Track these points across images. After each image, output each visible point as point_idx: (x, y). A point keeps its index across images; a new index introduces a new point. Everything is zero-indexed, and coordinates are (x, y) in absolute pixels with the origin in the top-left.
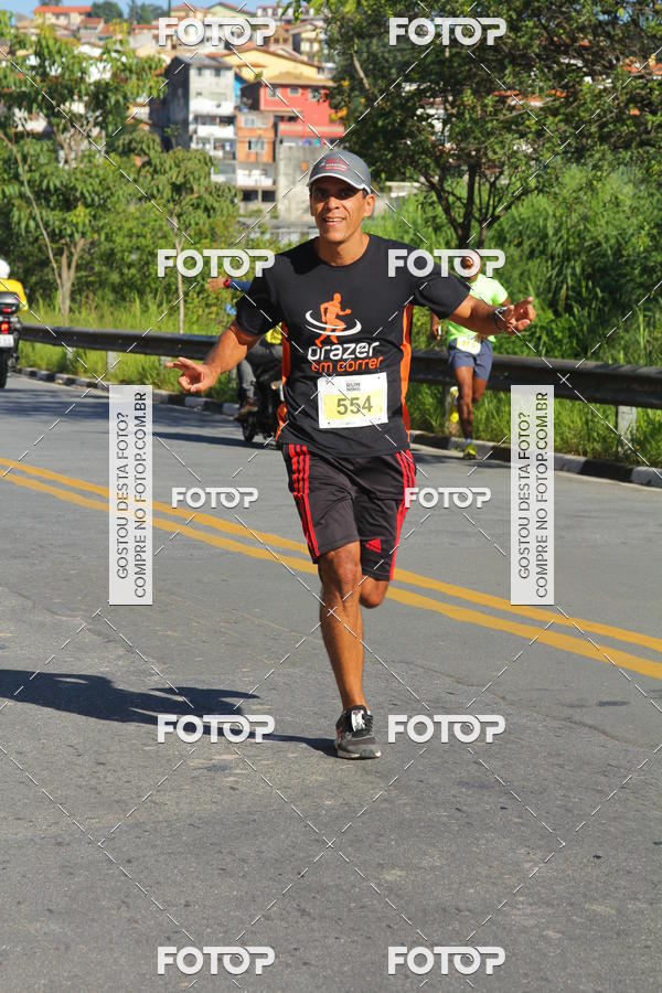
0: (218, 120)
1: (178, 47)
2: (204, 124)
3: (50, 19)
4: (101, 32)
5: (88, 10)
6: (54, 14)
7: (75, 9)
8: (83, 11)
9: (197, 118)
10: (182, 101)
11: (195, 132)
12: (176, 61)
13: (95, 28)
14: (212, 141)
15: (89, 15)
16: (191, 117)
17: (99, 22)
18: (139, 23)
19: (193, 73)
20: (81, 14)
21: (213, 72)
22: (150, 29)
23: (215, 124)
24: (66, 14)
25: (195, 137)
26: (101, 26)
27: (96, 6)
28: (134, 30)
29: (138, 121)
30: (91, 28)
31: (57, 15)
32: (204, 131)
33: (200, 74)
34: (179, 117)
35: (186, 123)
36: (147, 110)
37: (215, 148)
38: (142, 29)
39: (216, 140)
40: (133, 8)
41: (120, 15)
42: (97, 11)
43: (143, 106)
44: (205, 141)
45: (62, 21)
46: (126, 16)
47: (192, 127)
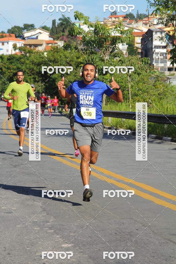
0: (161, 47)
1: (151, 26)
2: (157, 48)
3: (113, 19)
4: (128, 23)
5: (125, 16)
6: (114, 18)
7: (120, 16)
8: (123, 16)
9: (155, 47)
10: (151, 42)
11: (155, 51)
12: (149, 30)
13: (126, 21)
14: (160, 54)
15: (125, 17)
16: (153, 47)
17: (127, 20)
18: (139, 19)
19: (154, 33)
20: (122, 17)
21: (160, 33)
22: (142, 21)
23: (161, 48)
24: (118, 18)
25: (154, 52)
26: (128, 21)
27: (127, 15)
28: (138, 21)
29: (138, 48)
30: (125, 21)
31: (115, 18)
32: (157, 50)
33: (156, 34)
34: (150, 47)
35: (152, 48)
36: (140, 45)
37: (160, 56)
38: (140, 21)
39: (161, 53)
40: (138, 15)
41: (134, 17)
42: (127, 16)
43: (139, 43)
44: (157, 53)
45: (117, 20)
46: (136, 17)
47: (154, 50)
